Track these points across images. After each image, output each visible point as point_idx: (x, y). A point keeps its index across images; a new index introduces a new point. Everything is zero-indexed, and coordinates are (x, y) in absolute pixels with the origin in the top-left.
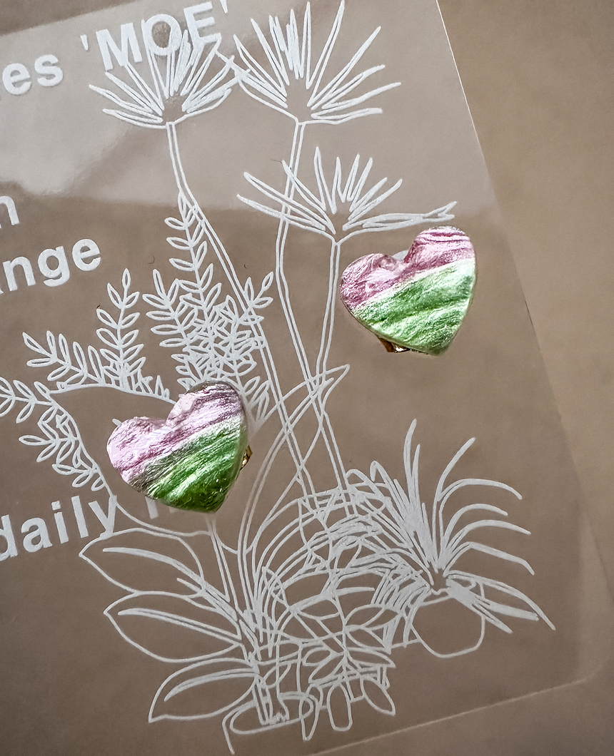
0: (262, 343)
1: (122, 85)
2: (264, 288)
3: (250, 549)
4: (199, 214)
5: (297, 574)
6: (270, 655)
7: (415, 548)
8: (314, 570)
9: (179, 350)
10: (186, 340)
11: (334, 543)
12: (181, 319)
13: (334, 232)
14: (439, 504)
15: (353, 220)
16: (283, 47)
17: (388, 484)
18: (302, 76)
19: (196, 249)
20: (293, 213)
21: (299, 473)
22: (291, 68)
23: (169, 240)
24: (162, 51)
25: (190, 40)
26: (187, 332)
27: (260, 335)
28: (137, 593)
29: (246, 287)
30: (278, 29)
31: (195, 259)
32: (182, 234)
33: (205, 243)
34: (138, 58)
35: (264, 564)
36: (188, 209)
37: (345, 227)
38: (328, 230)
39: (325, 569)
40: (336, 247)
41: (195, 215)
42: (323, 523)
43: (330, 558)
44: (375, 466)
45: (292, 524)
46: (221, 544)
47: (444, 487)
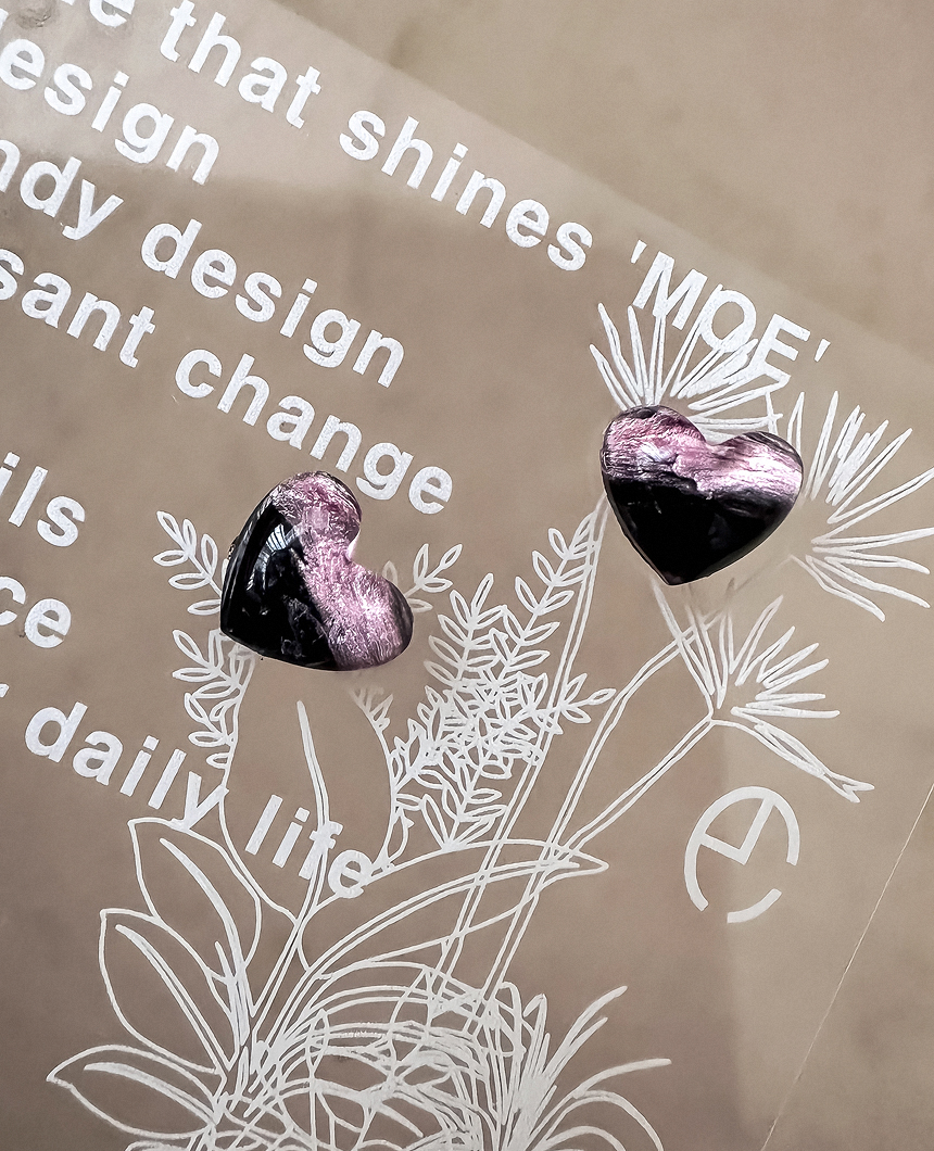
0: (537, 758)
1: (636, 338)
2: (591, 701)
3: (326, 977)
4: (593, 555)
5: (353, 1048)
6: (246, 1115)
7: (504, 1129)
8: (374, 1059)
9: (440, 687)
10: (457, 683)
11: (423, 1048)
12: (473, 654)
13: (719, 706)
14: (572, 1100)
15: (750, 711)
16: (842, 454)
17: (536, 1033)
18: (835, 503)
19: (557, 590)
20: (694, 645)
21: (451, 938)
22: (830, 484)
23: (536, 554)
24: (711, 339)
25: (751, 356)
26: (467, 675)
27: (542, 748)
28: (156, 920)
29: (573, 682)
30: (855, 429)
31: (545, 601)
32: (555, 561)
33: (571, 594)
34: (679, 322)
35: (327, 1007)
36: (585, 539)
37: (736, 711)
38: (714, 698)
39: (388, 1068)
40: (707, 724)
41: (587, 554)
42: (430, 1017)
43: (404, 1062)
44: (540, 1002)
45: (395, 988)
46: (298, 944)
47: (594, 1087)
